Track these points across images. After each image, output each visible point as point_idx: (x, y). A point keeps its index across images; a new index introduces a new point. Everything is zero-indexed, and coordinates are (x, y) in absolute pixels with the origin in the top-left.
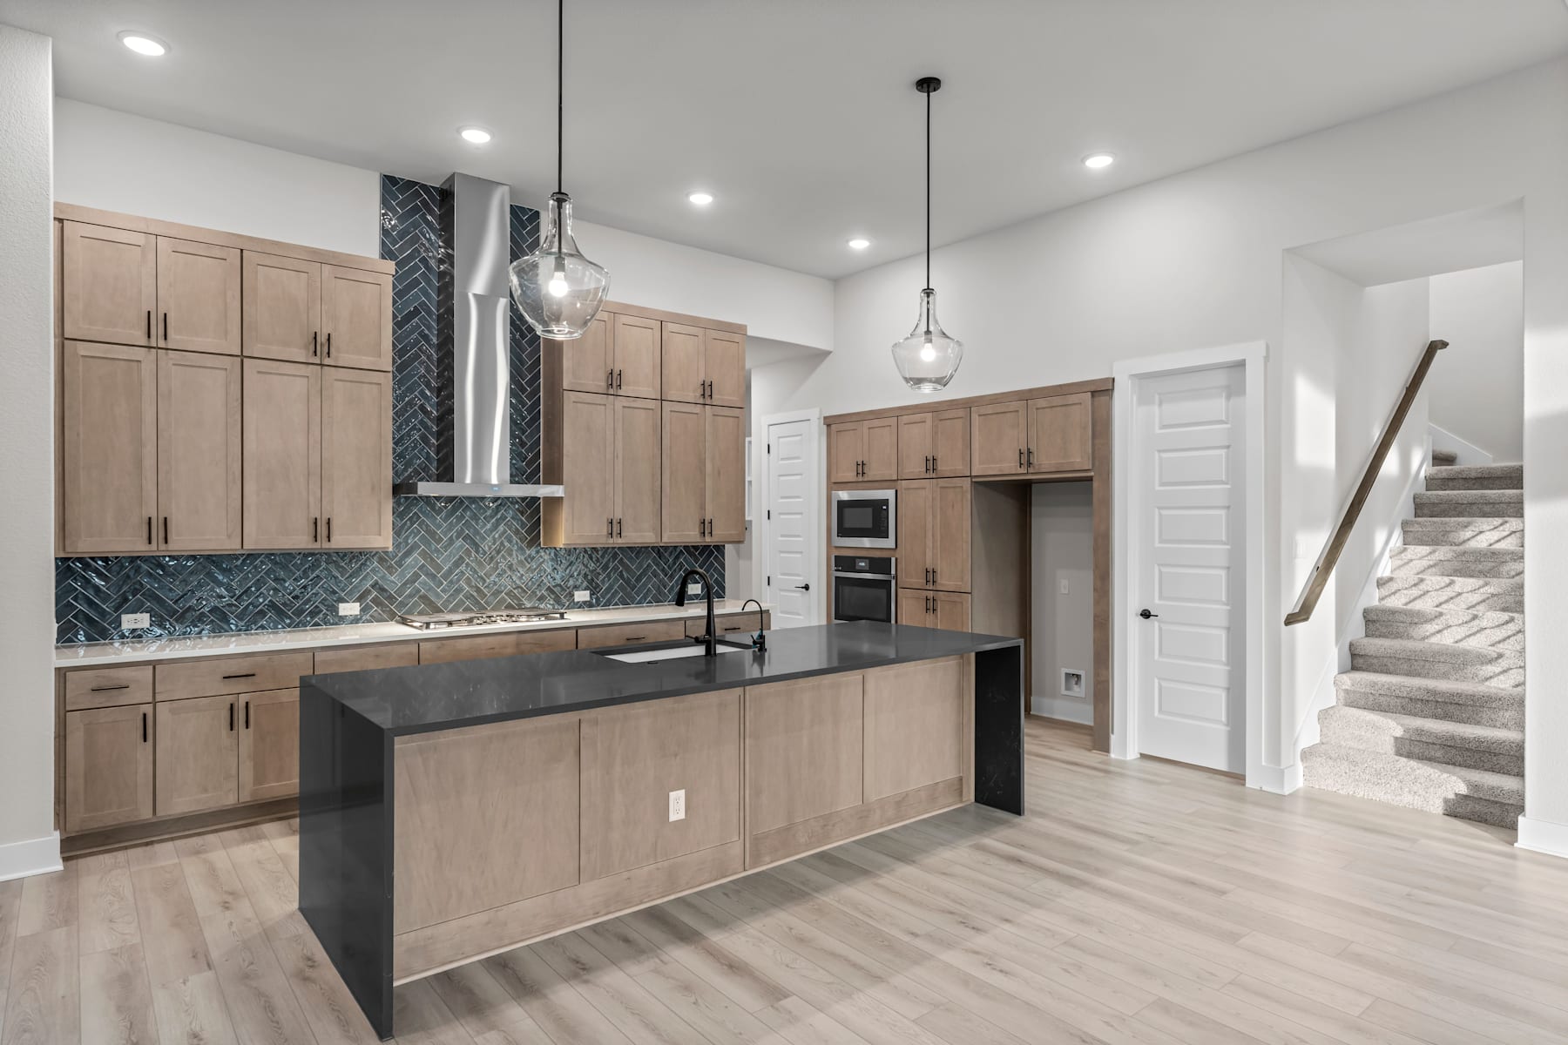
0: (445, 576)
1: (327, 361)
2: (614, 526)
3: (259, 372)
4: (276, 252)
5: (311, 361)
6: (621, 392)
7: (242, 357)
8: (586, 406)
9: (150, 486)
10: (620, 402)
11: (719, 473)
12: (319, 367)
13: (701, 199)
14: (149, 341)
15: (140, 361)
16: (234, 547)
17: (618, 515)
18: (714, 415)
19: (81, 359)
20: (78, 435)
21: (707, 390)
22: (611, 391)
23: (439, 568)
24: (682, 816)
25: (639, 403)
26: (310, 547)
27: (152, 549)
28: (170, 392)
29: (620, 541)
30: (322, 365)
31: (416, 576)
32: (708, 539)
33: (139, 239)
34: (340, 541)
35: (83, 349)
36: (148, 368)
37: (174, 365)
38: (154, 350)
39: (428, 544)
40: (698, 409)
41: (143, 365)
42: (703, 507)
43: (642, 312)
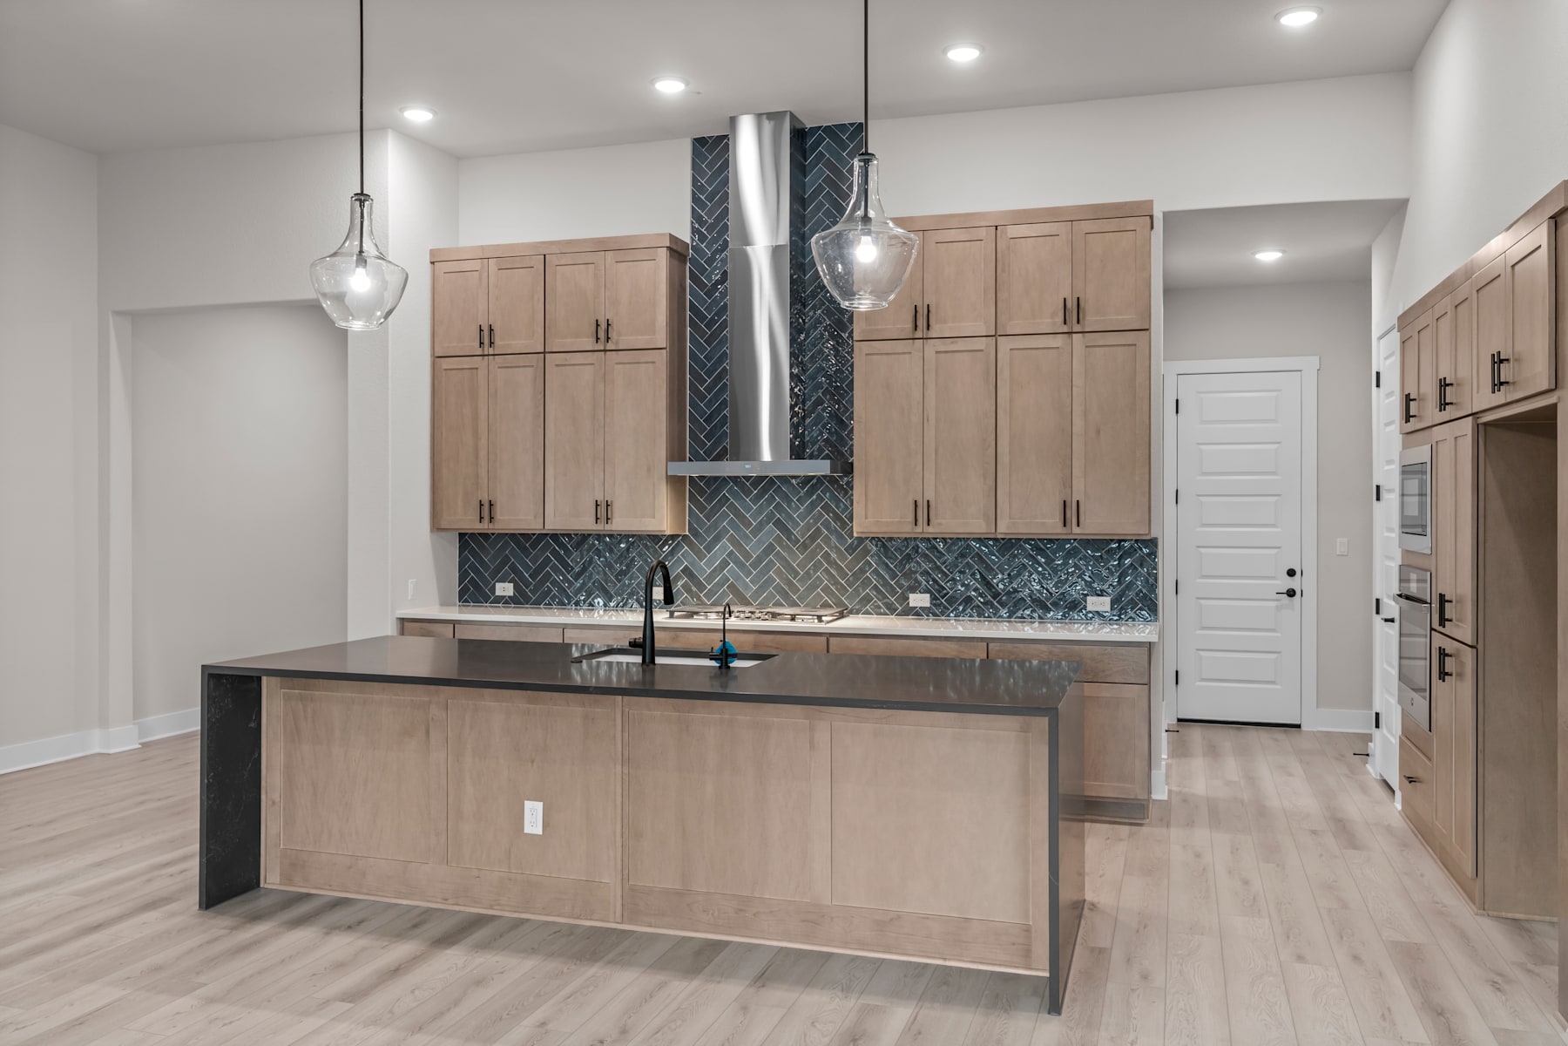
0: (755, 565)
1: (610, 346)
2: (922, 510)
3: (557, 365)
4: (570, 248)
5: (596, 349)
6: (933, 334)
7: (544, 353)
8: (884, 357)
9: (483, 473)
10: (931, 347)
11: (1098, 432)
12: (603, 353)
13: (964, 55)
14: (483, 350)
15: (477, 368)
16: (537, 527)
17: (929, 495)
18: (1087, 347)
19: (444, 372)
20: (442, 433)
21: (1073, 312)
22: (919, 334)
23: (747, 556)
24: (539, 831)
25: (960, 345)
26: (594, 528)
27: (485, 527)
28: (496, 391)
29: (930, 529)
30: (605, 351)
31: (725, 564)
32: (1076, 530)
33: (476, 265)
34: (621, 523)
35: (446, 364)
36: (482, 373)
37: (500, 368)
38: (486, 357)
39: (736, 528)
40: (1058, 341)
41: (479, 370)
42: (1068, 483)
43: (966, 222)
